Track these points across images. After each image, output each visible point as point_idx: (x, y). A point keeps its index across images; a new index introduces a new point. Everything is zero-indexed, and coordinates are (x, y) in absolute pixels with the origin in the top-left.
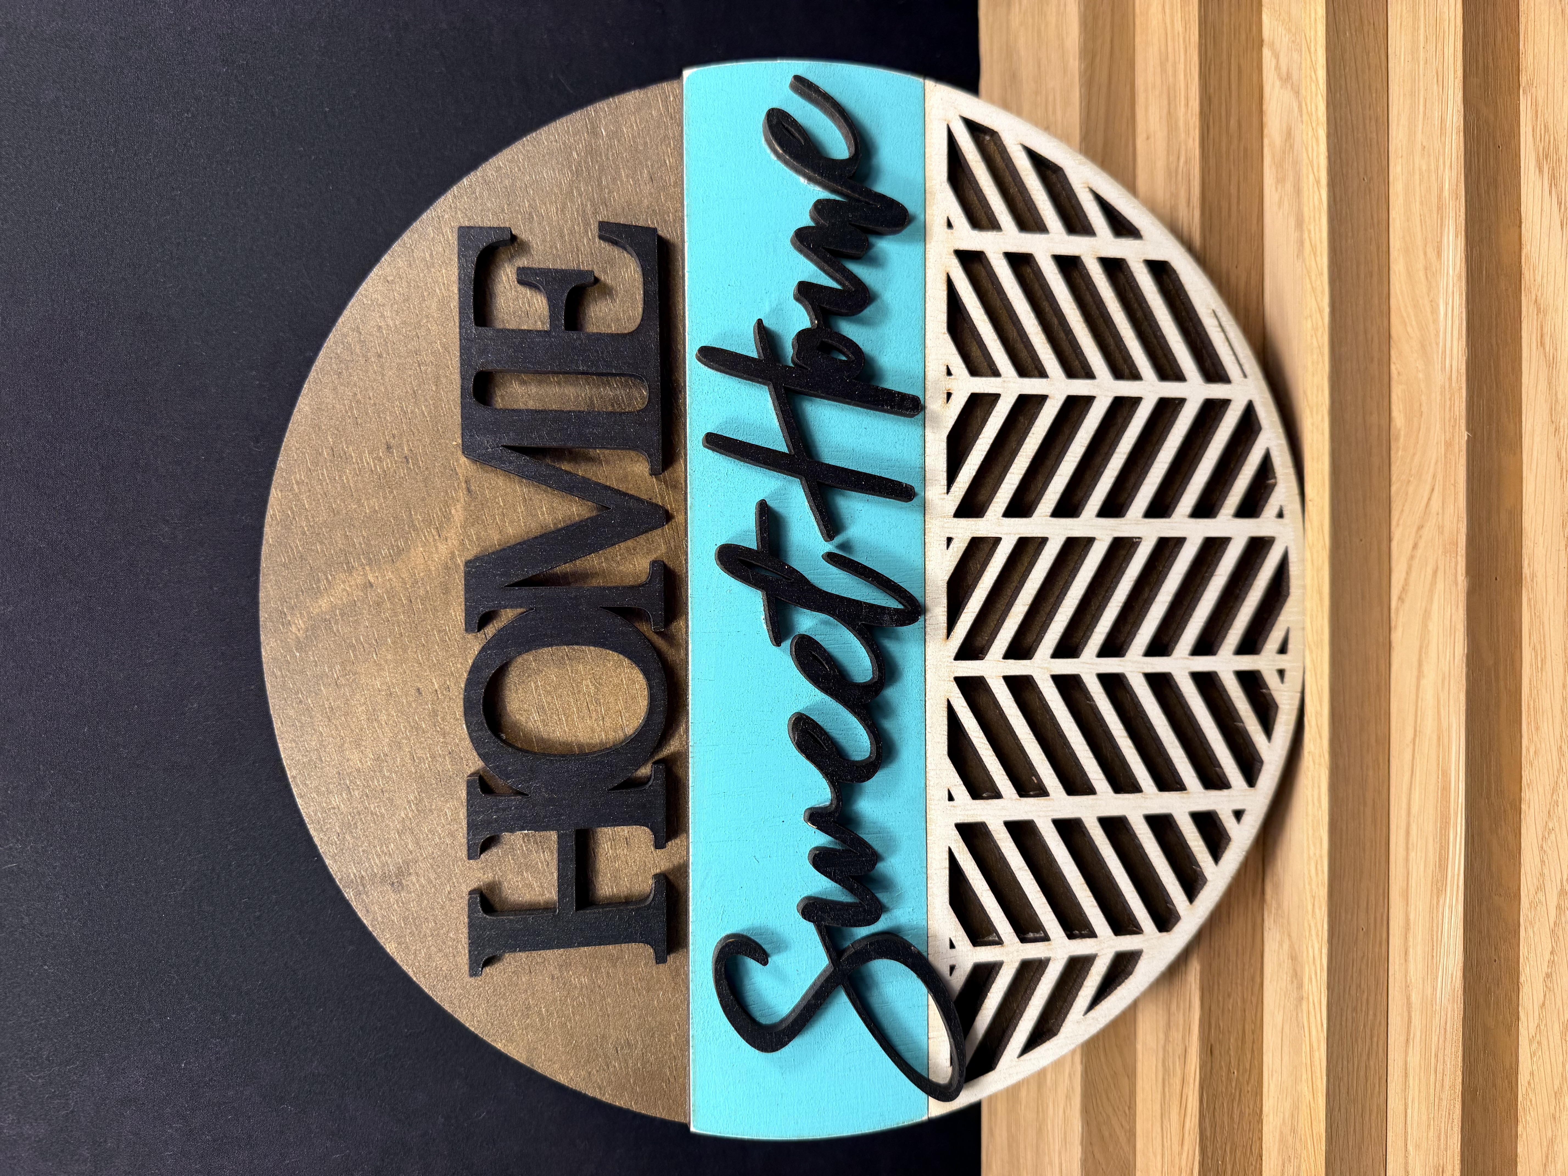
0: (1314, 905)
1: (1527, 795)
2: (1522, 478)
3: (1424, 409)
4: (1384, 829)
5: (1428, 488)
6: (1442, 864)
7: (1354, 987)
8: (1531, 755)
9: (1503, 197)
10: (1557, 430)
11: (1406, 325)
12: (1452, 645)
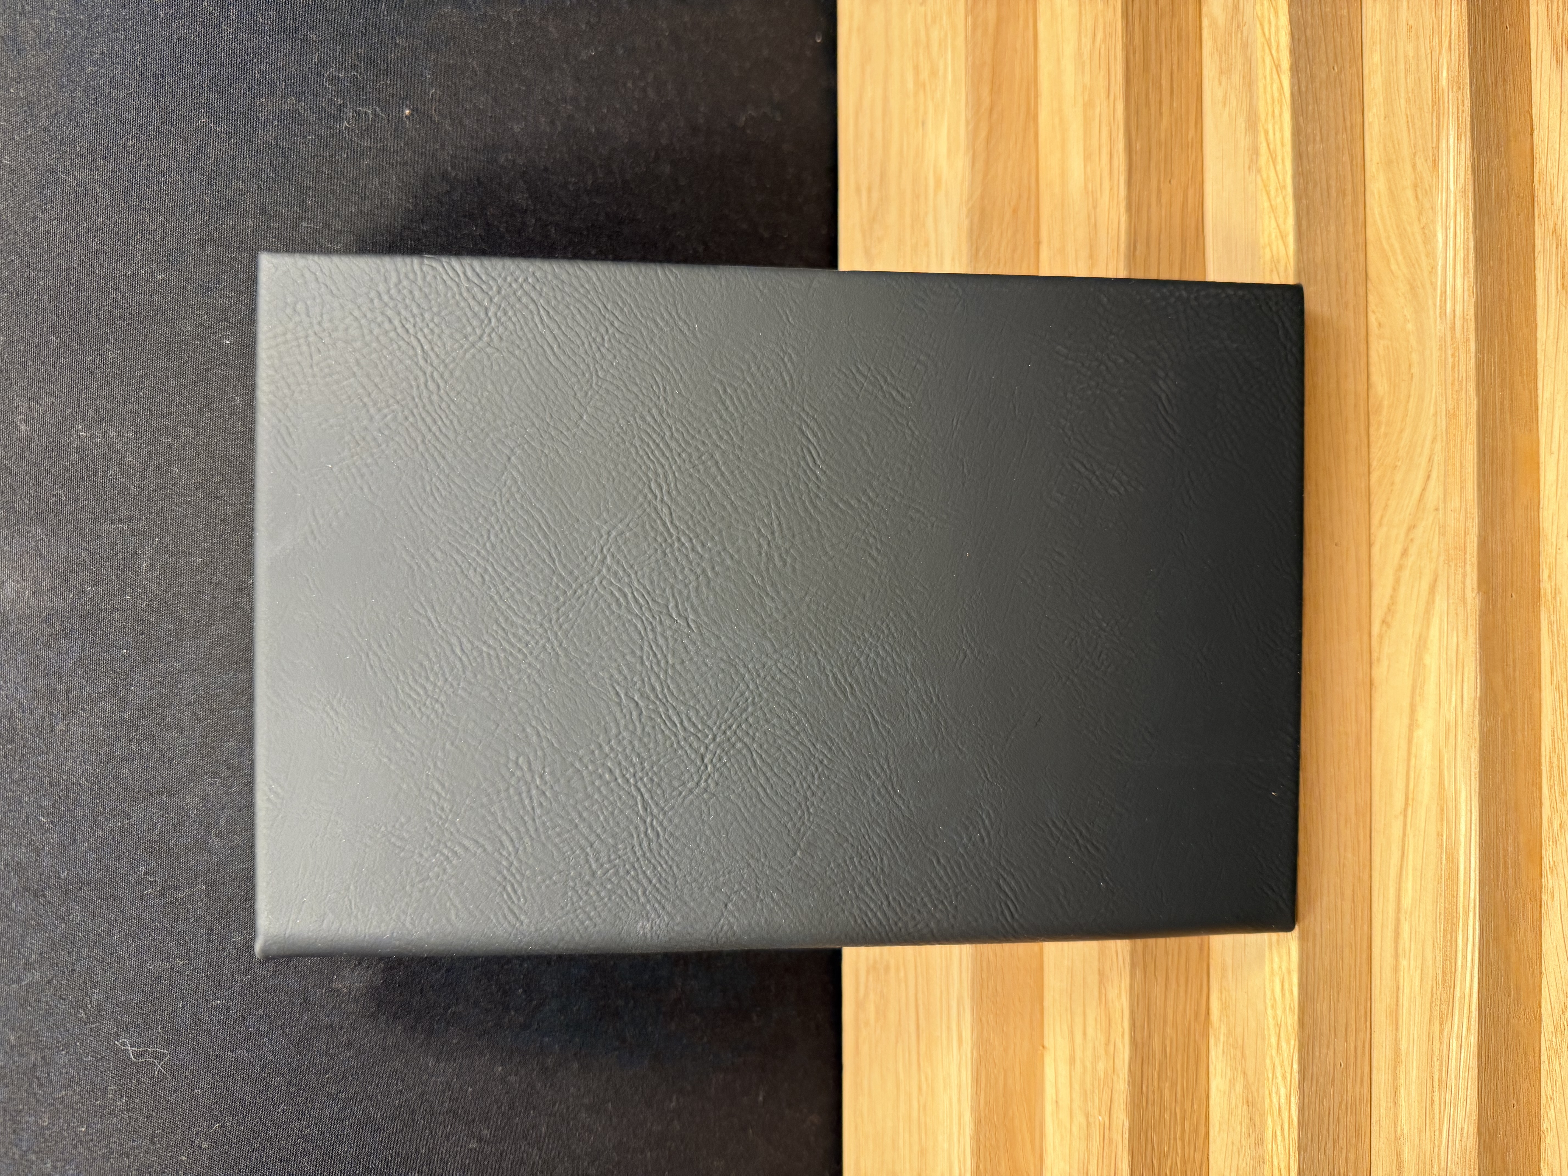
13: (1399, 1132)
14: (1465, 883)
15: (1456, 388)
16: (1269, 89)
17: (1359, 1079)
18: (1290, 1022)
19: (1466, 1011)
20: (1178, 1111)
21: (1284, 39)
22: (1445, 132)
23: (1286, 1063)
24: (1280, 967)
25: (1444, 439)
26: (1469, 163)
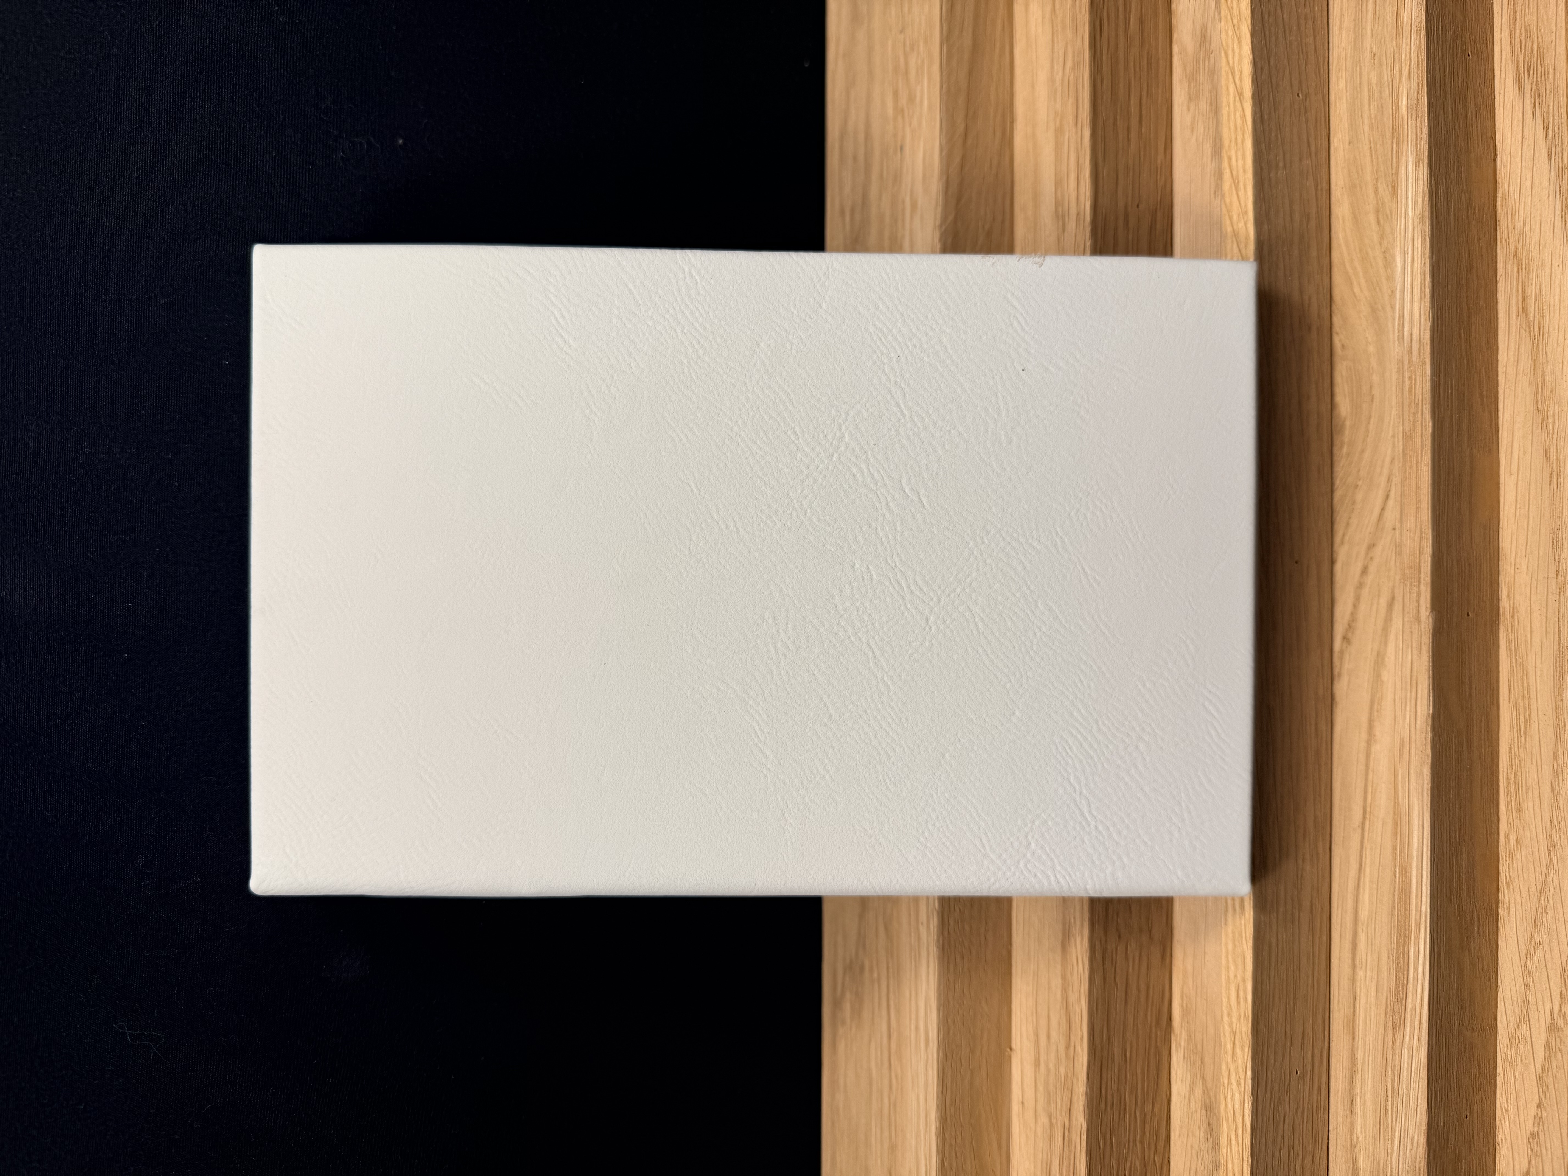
0: (1234, 1044)
1: (1505, 896)
2: (1499, 484)
3: (1376, 392)
4: (1324, 938)
5: (1381, 494)
6: (1399, 991)
7: (1284, 1152)
8: (1512, 844)
9: (1474, 119)
10: (1544, 422)
11: (1351, 284)
12: (1413, 701)
13: (1355, 1140)
14: (1417, 896)
15: (1413, 410)
16: (1232, 117)
17: (1316, 1087)
18: (1244, 1029)
19: (1417, 1023)
20: (1138, 1114)
21: (1247, 68)
22: (1404, 158)
23: (1240, 1070)
24: (1236, 976)
25: (1401, 460)
26: (1426, 190)
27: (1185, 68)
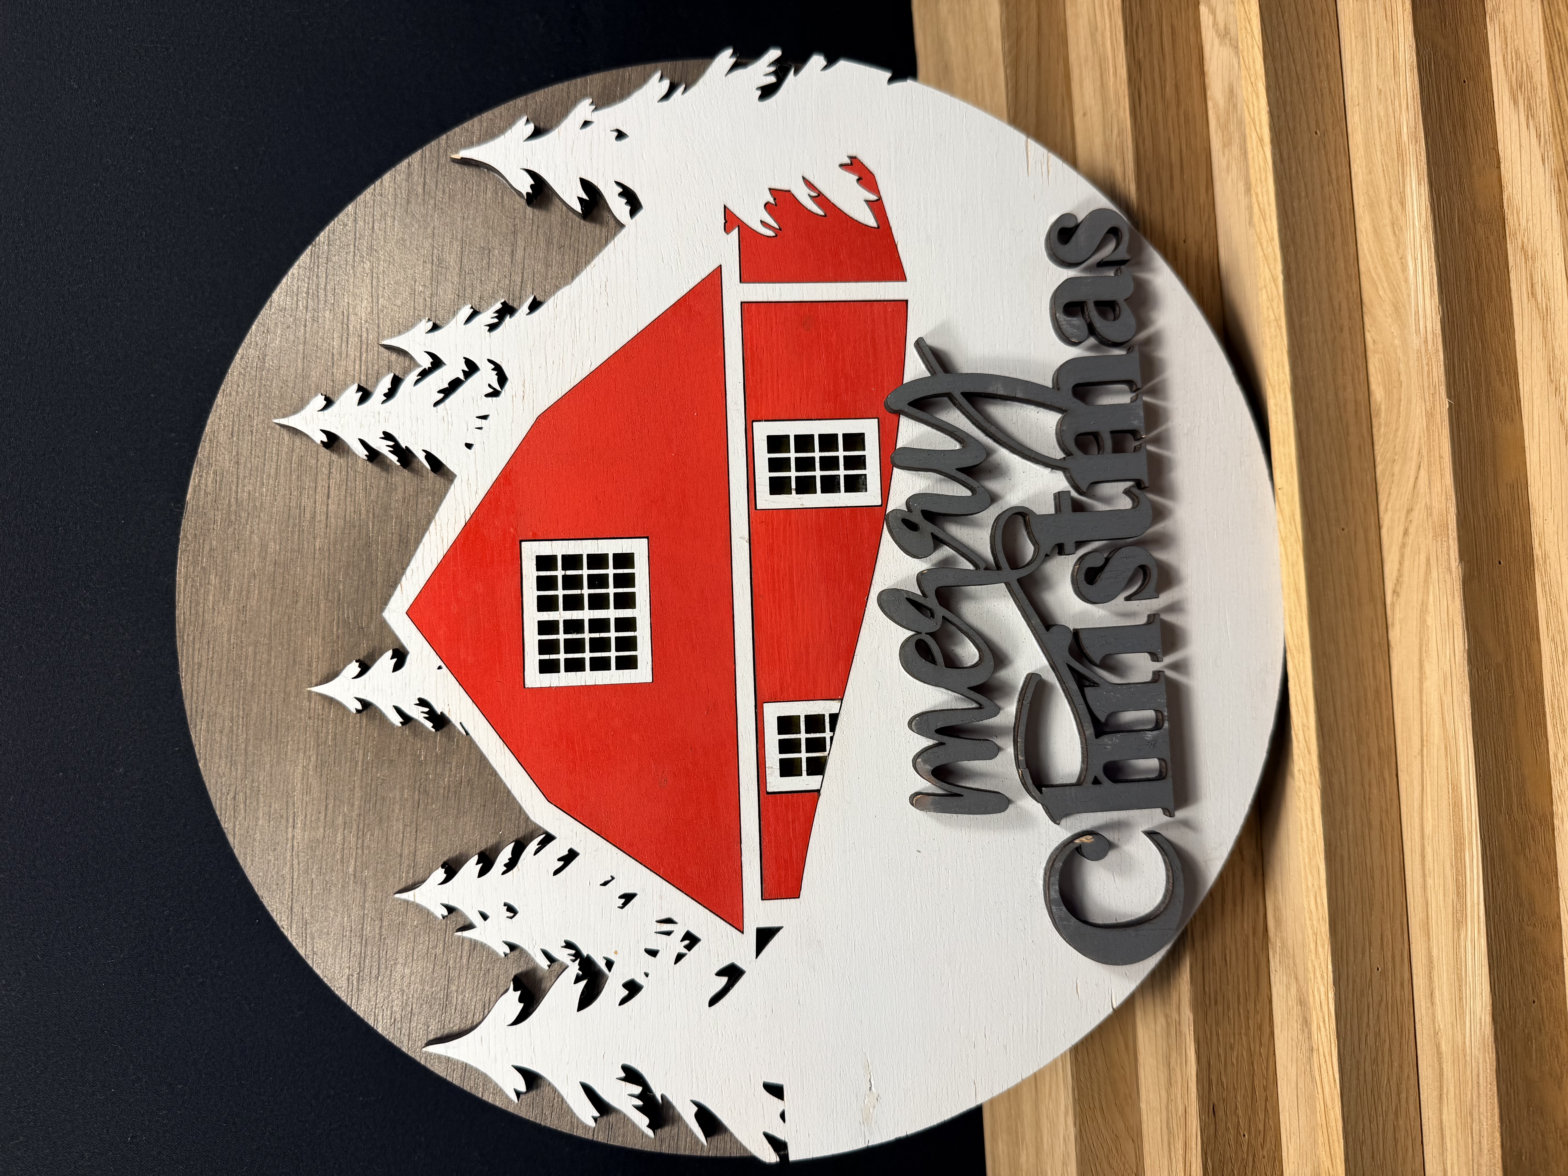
27: (1218, 119)
